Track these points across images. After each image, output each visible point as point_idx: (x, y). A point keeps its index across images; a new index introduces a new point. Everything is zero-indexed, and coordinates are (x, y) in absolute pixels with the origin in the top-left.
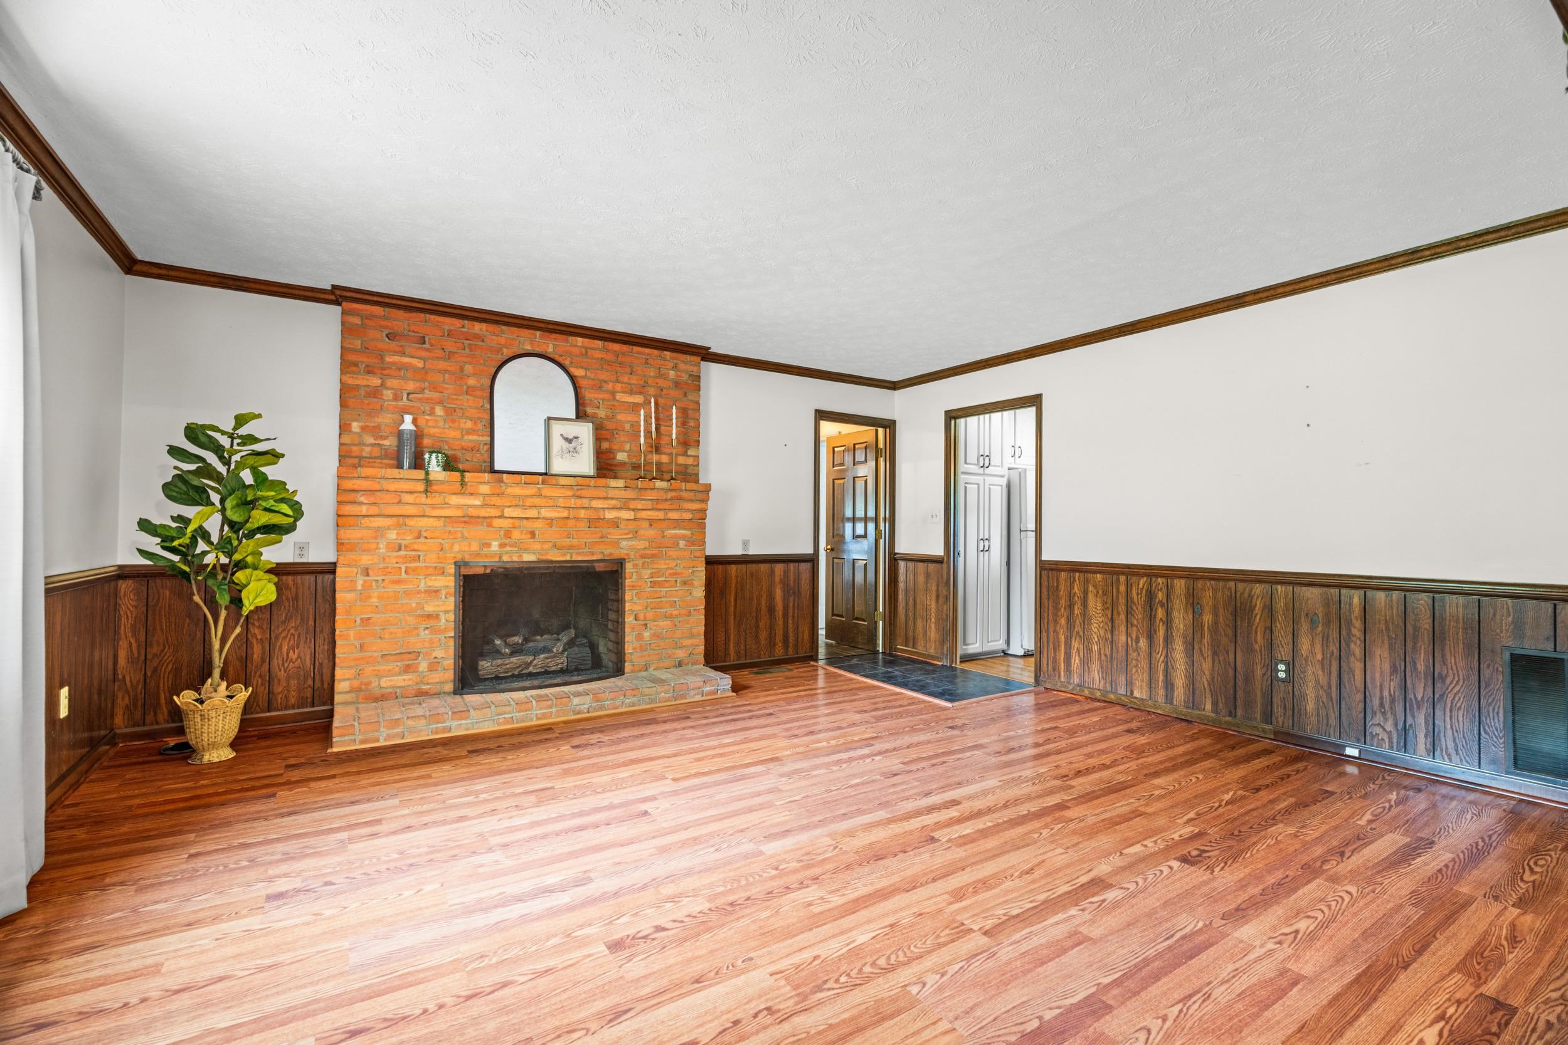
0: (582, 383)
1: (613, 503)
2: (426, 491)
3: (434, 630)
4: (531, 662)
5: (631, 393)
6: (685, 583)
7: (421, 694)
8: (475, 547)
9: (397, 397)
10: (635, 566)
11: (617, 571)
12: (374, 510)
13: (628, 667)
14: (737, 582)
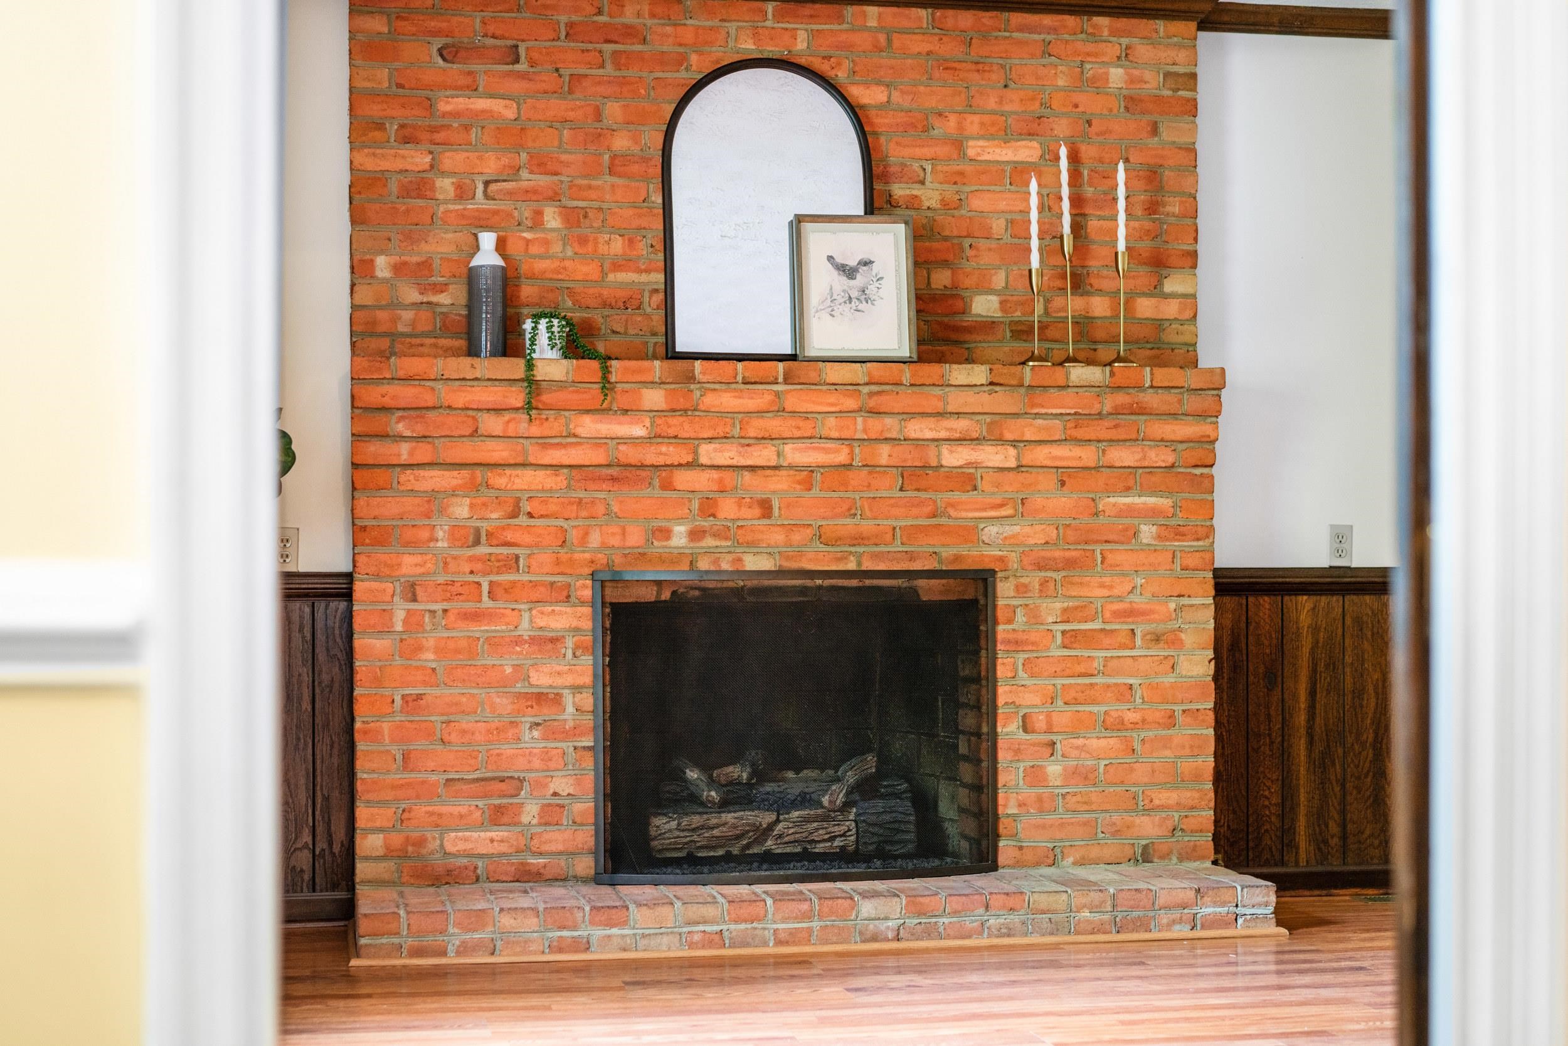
0: (880, 122)
1: (961, 425)
2: (529, 407)
3: (554, 732)
4: (771, 827)
5: (1006, 135)
6: (1157, 639)
7: (527, 877)
8: (635, 538)
9: (463, 193)
10: (1022, 590)
11: (975, 601)
12: (423, 453)
13: (1006, 849)
14: (1316, 644)
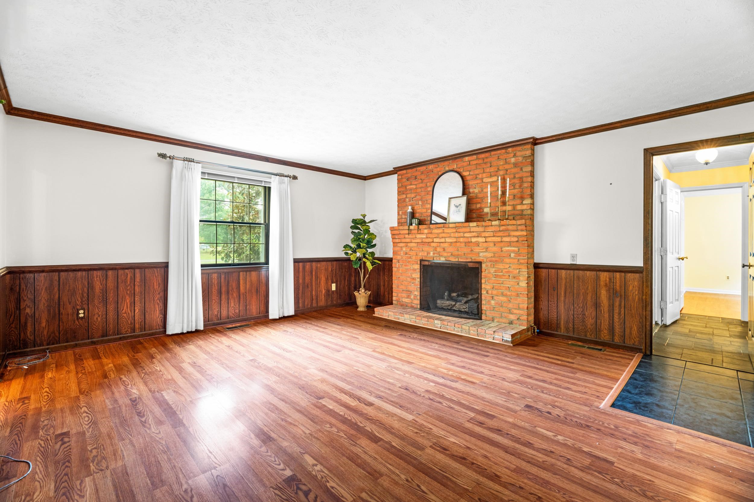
0: (467, 177)
1: (474, 234)
2: (410, 233)
4: (454, 305)
5: (491, 176)
6: (514, 277)
7: (412, 307)
8: (426, 254)
9: (409, 201)
10: (487, 266)
11: (478, 268)
13: (483, 317)
14: (566, 282)
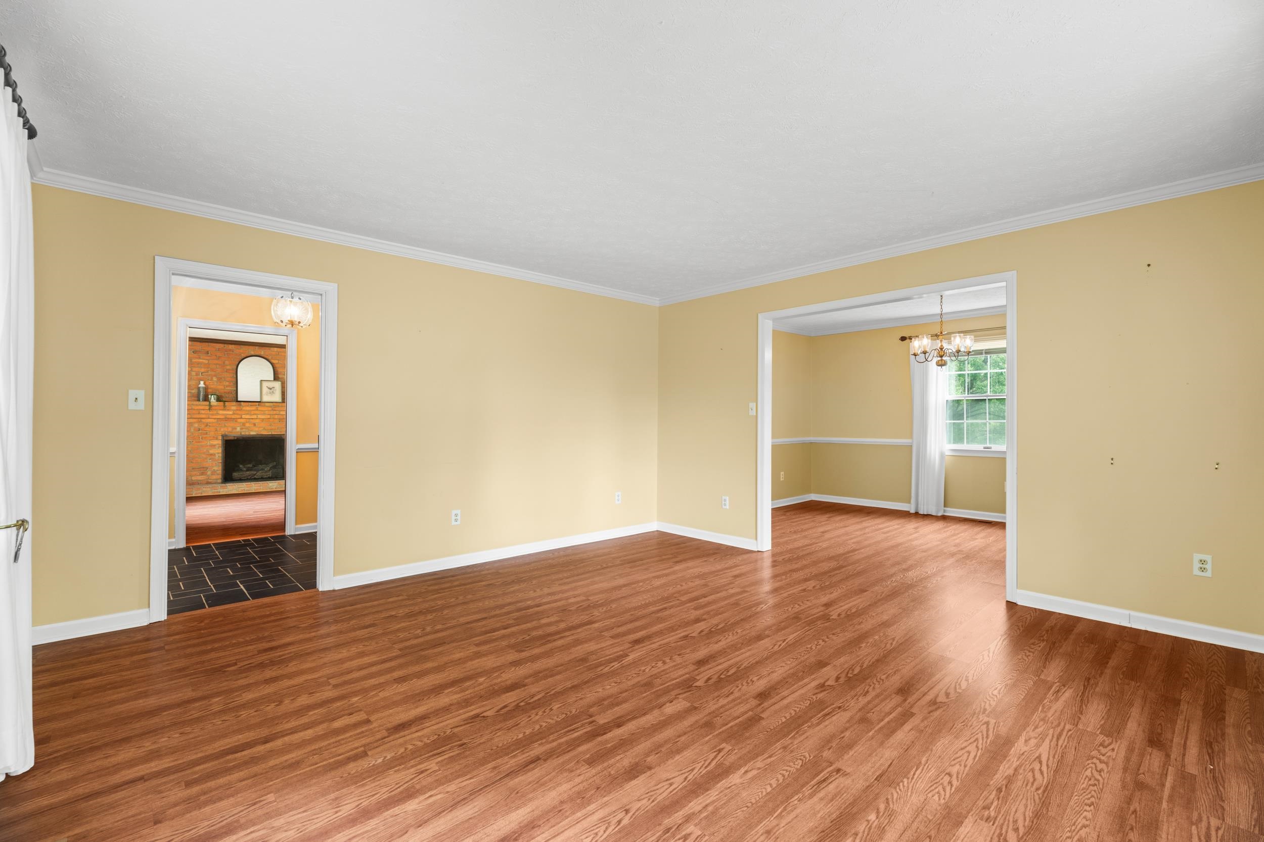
0: (277, 366)
2: (209, 409)
3: (214, 460)
4: (255, 474)
7: (208, 483)
8: (230, 429)
9: (197, 374)
